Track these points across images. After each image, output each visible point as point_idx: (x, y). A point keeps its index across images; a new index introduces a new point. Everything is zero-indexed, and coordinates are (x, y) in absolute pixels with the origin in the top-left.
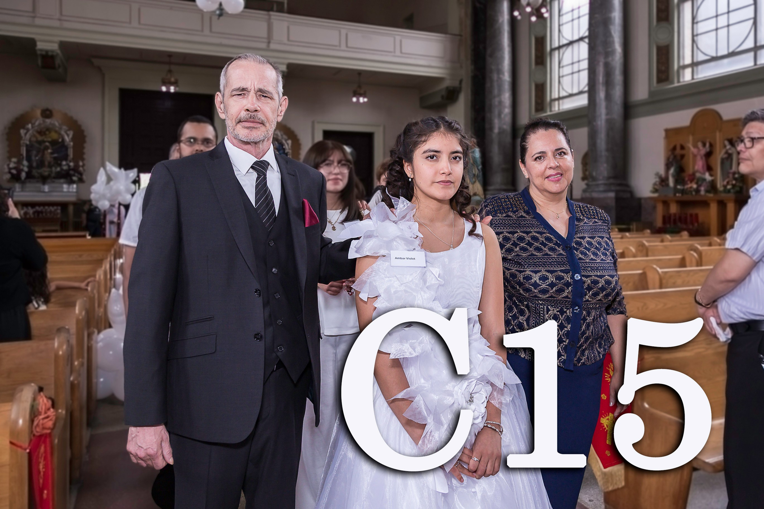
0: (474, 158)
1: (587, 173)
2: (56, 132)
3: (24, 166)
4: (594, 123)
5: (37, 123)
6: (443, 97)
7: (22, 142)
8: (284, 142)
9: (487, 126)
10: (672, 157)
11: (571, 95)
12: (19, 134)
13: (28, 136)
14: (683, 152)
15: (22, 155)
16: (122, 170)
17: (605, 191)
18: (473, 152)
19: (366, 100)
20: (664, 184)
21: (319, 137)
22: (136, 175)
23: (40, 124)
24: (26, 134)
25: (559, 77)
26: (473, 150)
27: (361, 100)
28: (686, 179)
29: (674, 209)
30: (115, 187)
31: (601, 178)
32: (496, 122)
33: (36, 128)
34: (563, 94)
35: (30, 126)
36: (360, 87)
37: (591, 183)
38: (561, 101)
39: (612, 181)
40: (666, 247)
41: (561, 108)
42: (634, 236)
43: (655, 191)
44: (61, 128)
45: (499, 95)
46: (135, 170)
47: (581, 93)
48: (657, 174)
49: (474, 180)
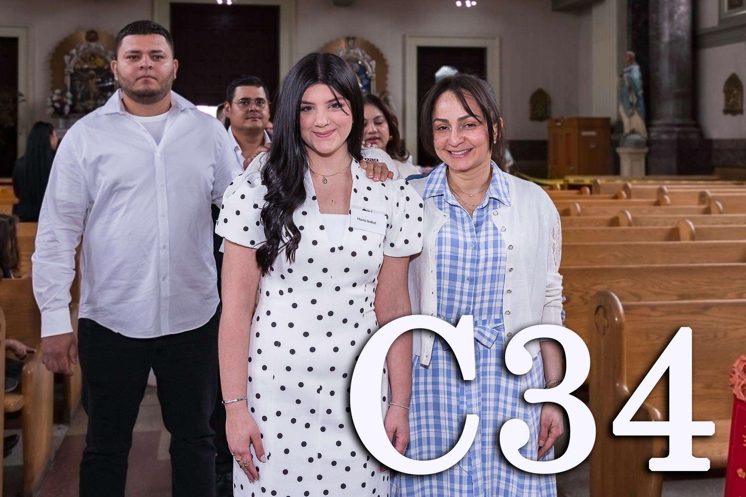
0: (631, 80)
2: (102, 57)
3: (67, 98)
5: (82, 48)
7: (66, 70)
8: (366, 63)
9: (652, 33)
12: (63, 61)
13: (72, 63)
15: (65, 86)
18: (630, 71)
19: (474, 3)
23: (85, 49)
24: (70, 61)
26: (629, 68)
27: (468, 3)
32: (666, 26)
33: (81, 54)
35: (74, 51)
44: (106, 54)
49: (631, 111)
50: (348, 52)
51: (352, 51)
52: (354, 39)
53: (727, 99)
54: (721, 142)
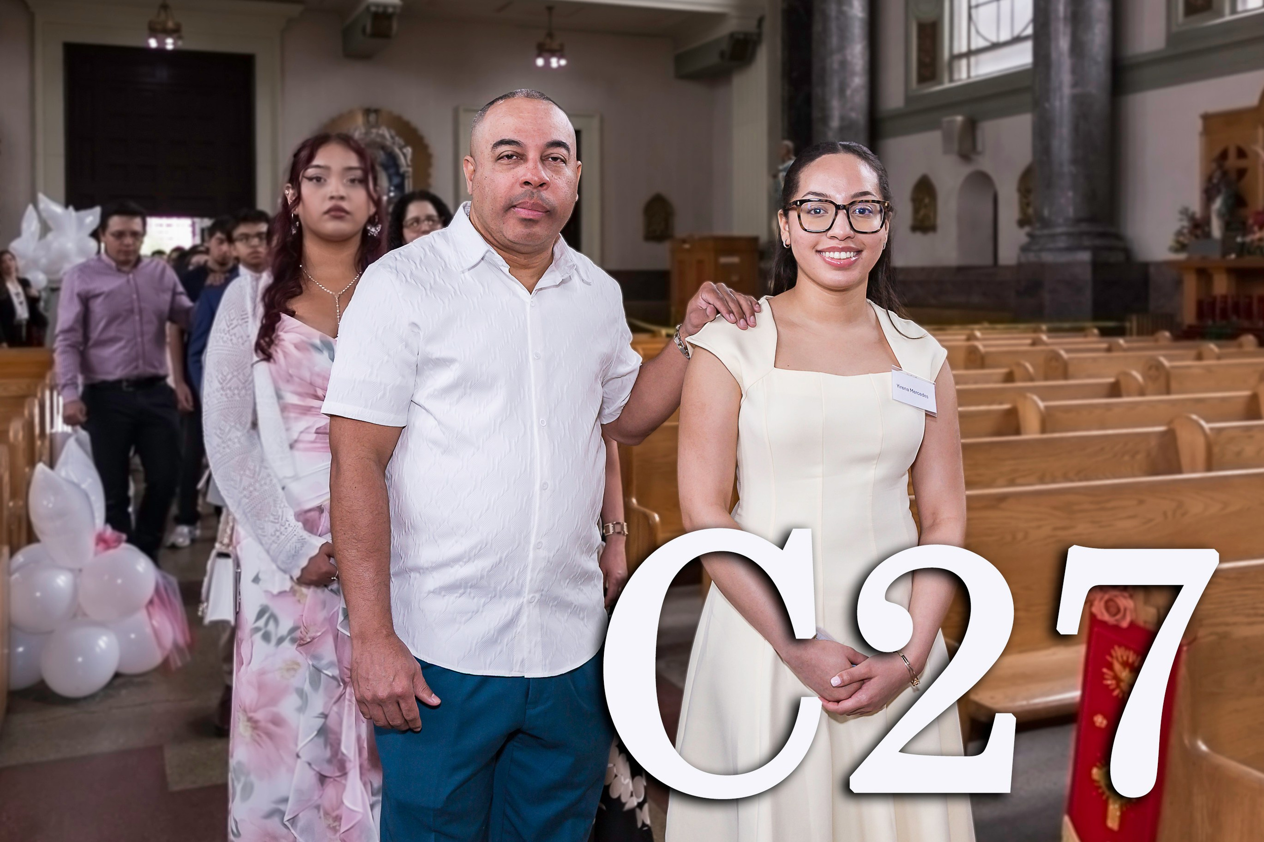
1: (1030, 211)
4: (1047, 105)
6: (722, 54)
8: (397, 151)
9: (816, 114)
10: (1218, 174)
11: (995, 46)
14: (1242, 163)
16: (71, 208)
17: (1069, 249)
19: (563, 62)
20: (1199, 232)
25: (970, 8)
27: (555, 62)
28: (1251, 221)
29: (1221, 286)
30: (55, 245)
31: (1061, 221)
32: (835, 105)
34: (978, 43)
36: (550, 35)
37: (1038, 232)
38: (973, 59)
39: (1084, 227)
40: (1208, 369)
41: (973, 74)
42: (1135, 345)
43: (1181, 247)
45: (842, 48)
46: (97, 210)
47: (1017, 40)
48: (1185, 212)
50: (367, 133)
51: (374, 131)
52: (377, 111)
53: (916, 211)
54: (907, 270)
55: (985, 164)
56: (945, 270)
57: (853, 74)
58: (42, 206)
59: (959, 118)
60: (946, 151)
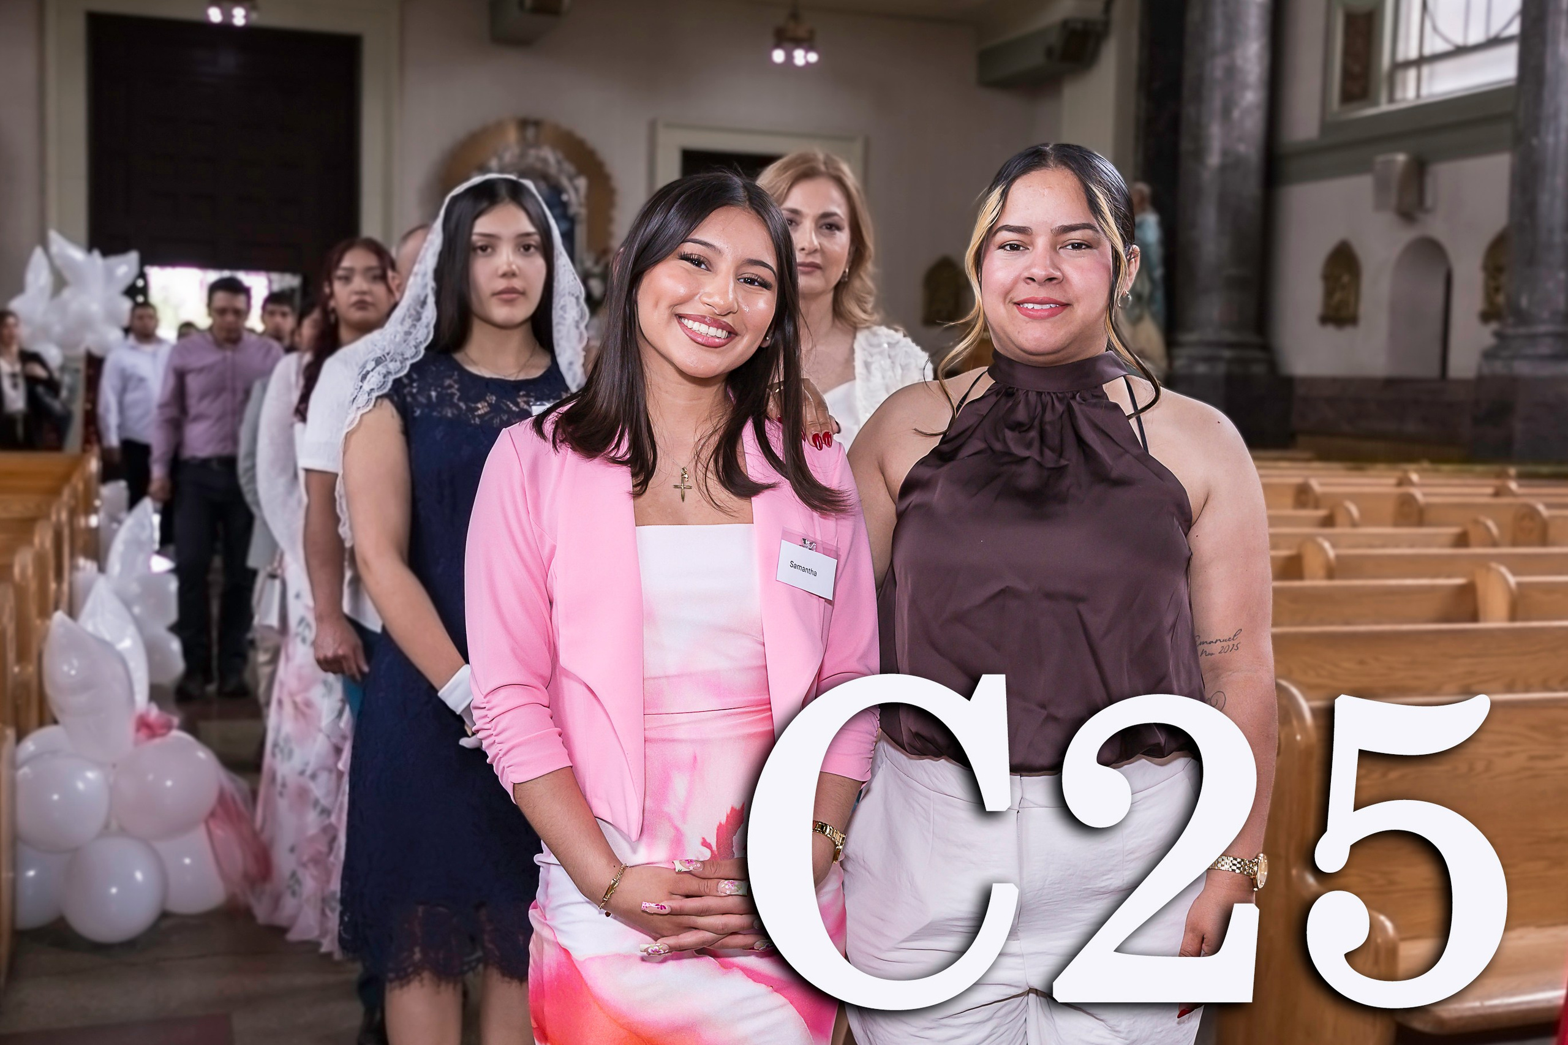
1: (1501, 299)
4: (1535, 142)
6: (1050, 52)
8: (565, 182)
9: (1186, 145)
11: (1460, 51)
16: (96, 254)
17: (1556, 358)
18: (1139, 226)
19: (813, 57)
21: (670, 171)
22: (135, 270)
26: (1137, 219)
27: (800, 57)
30: (74, 306)
31: (1545, 315)
32: (1215, 132)
34: (1434, 46)
36: (795, 16)
37: (1510, 331)
38: (1426, 70)
41: (1425, 91)
45: (1229, 47)
46: (133, 257)
47: (1495, 42)
49: (1137, 311)
50: (523, 155)
51: (532, 152)
52: (537, 124)
53: (1329, 293)
54: (1312, 382)
55: (1436, 227)
56: (1368, 383)
57: (1245, 86)
58: (54, 249)
59: (1401, 158)
60: (1379, 206)
